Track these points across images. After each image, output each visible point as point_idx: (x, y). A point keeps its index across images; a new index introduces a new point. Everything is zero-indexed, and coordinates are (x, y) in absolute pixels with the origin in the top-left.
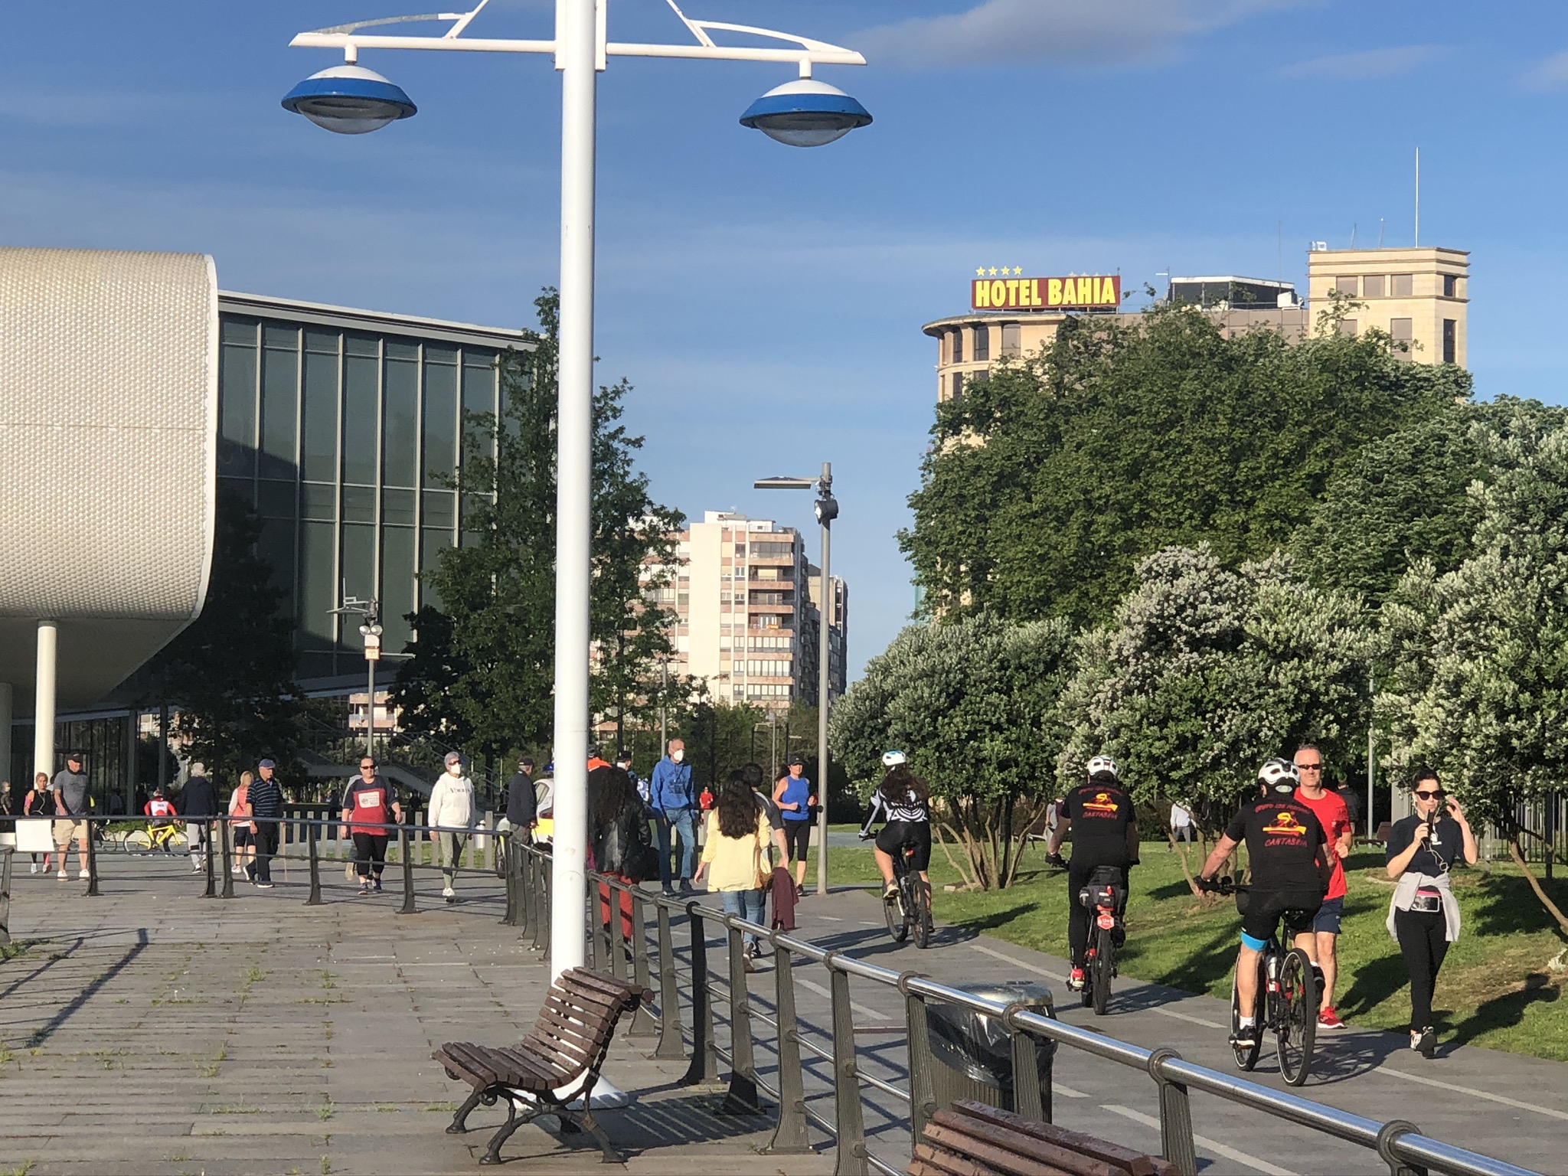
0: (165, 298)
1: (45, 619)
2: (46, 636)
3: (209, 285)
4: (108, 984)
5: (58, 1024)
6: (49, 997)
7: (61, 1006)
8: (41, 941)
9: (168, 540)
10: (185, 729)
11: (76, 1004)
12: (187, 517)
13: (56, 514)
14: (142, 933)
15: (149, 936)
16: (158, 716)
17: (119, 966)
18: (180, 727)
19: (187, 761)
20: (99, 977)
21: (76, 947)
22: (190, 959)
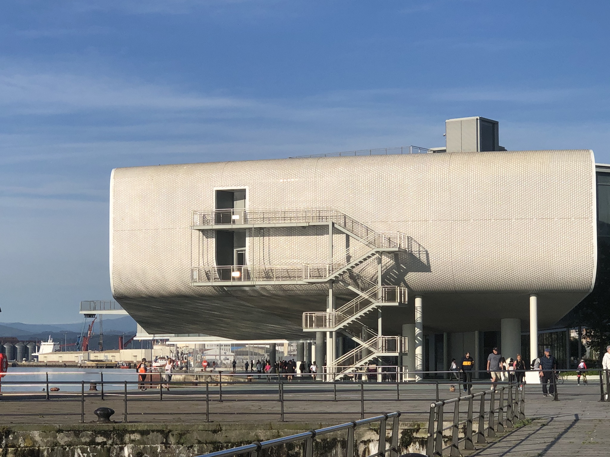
0: (574, 167)
1: (533, 294)
2: (533, 300)
3: (592, 161)
4: (565, 436)
5: (546, 451)
6: (542, 441)
7: (547, 444)
8: (537, 419)
9: (579, 261)
10: (588, 335)
11: (553, 443)
12: (586, 252)
13: (535, 253)
14: (576, 415)
15: (579, 417)
16: (577, 330)
17: (568, 428)
18: (586, 334)
19: (589, 348)
20: (561, 433)
21: (551, 421)
22: (596, 426)
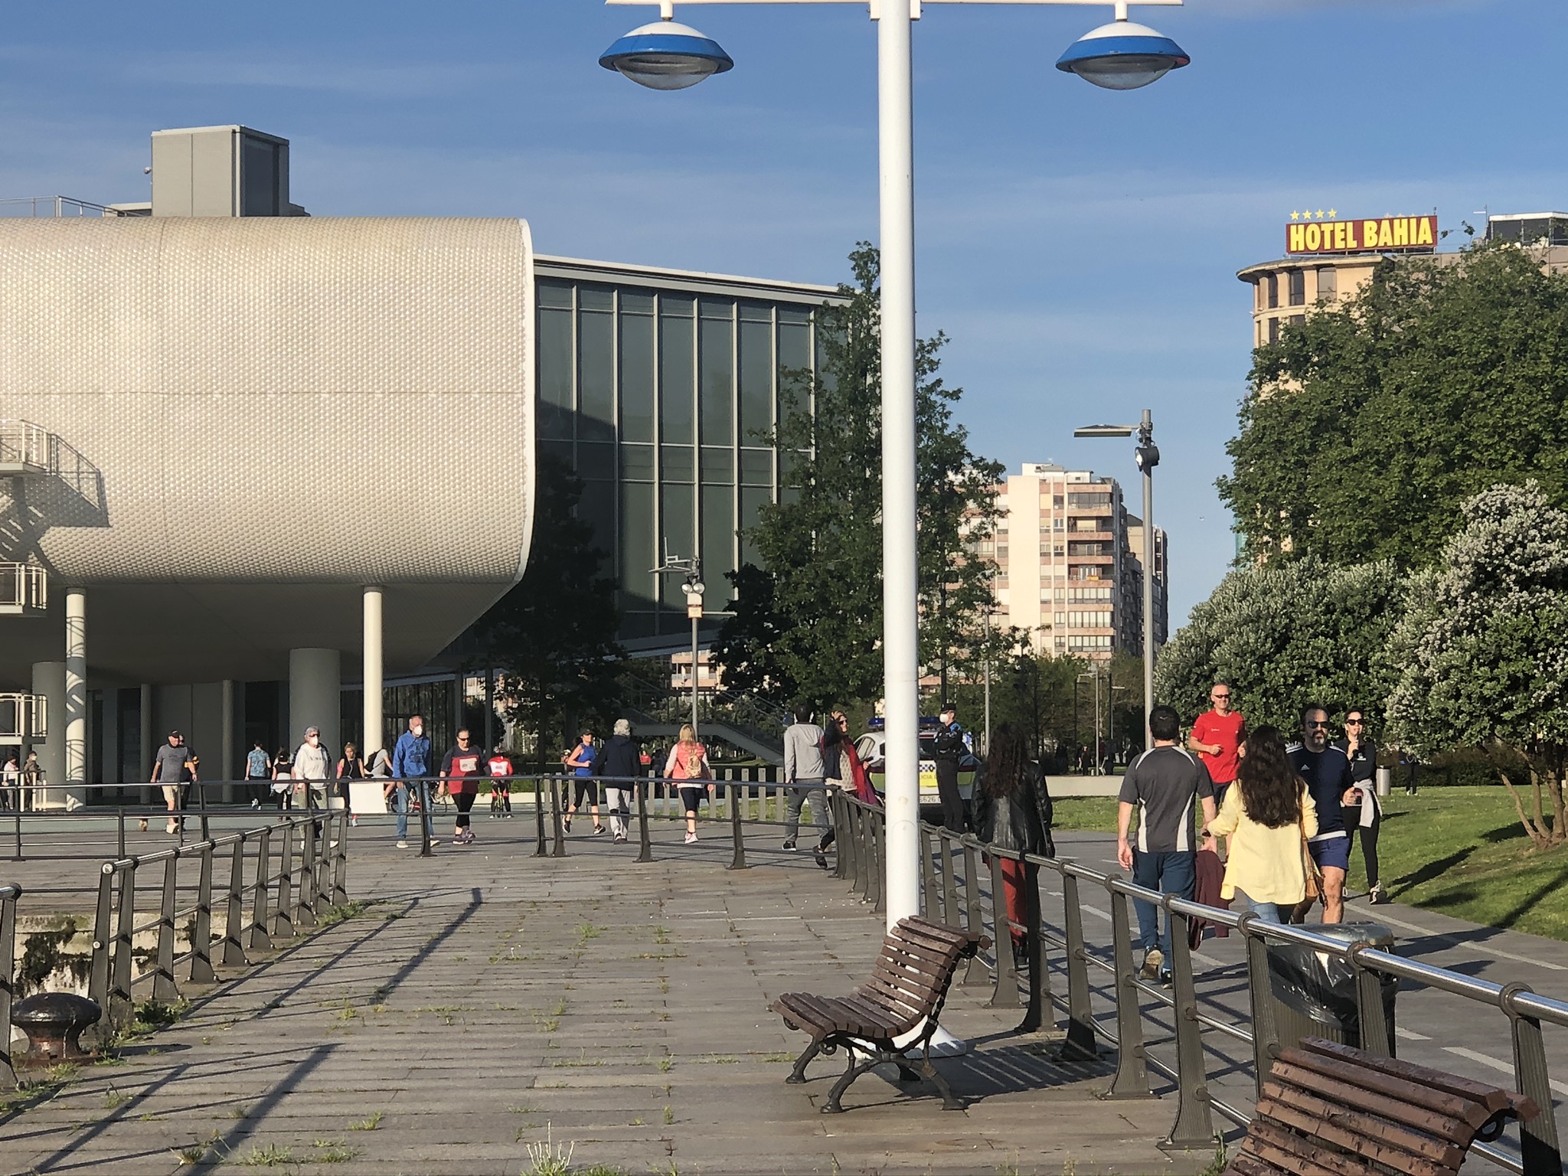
0: (481, 263)
1: (372, 585)
2: (372, 602)
3: (524, 248)
4: (446, 942)
5: (399, 981)
6: (389, 956)
7: (400, 964)
8: (378, 902)
9: (490, 504)
10: (510, 692)
11: (415, 962)
12: (507, 480)
13: (378, 480)
14: (476, 892)
15: (483, 896)
16: (483, 679)
17: (455, 925)
18: (505, 689)
19: (513, 724)
20: (435, 936)
21: (411, 907)
22: (524, 917)
